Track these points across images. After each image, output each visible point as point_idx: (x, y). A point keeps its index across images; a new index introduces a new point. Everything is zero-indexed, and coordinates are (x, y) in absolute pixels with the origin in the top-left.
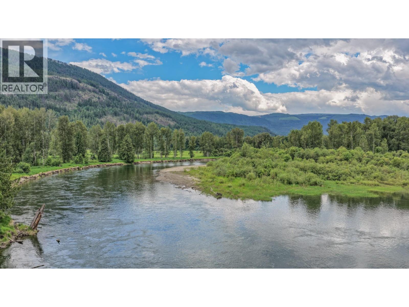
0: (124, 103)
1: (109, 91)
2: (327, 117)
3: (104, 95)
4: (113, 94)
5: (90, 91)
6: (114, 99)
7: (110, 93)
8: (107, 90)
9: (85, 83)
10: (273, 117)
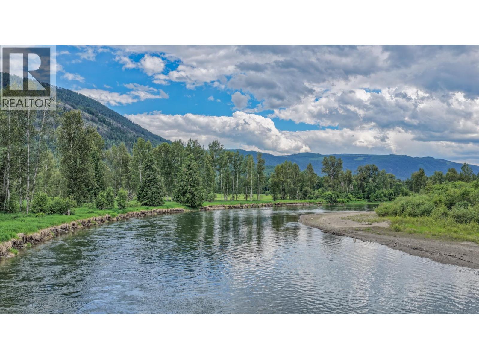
0: (129, 135)
1: (110, 120)
2: (364, 157)
3: (104, 125)
4: (116, 124)
5: (87, 119)
6: (117, 130)
7: (112, 123)
8: (108, 120)
9: (81, 109)
10: (301, 157)
